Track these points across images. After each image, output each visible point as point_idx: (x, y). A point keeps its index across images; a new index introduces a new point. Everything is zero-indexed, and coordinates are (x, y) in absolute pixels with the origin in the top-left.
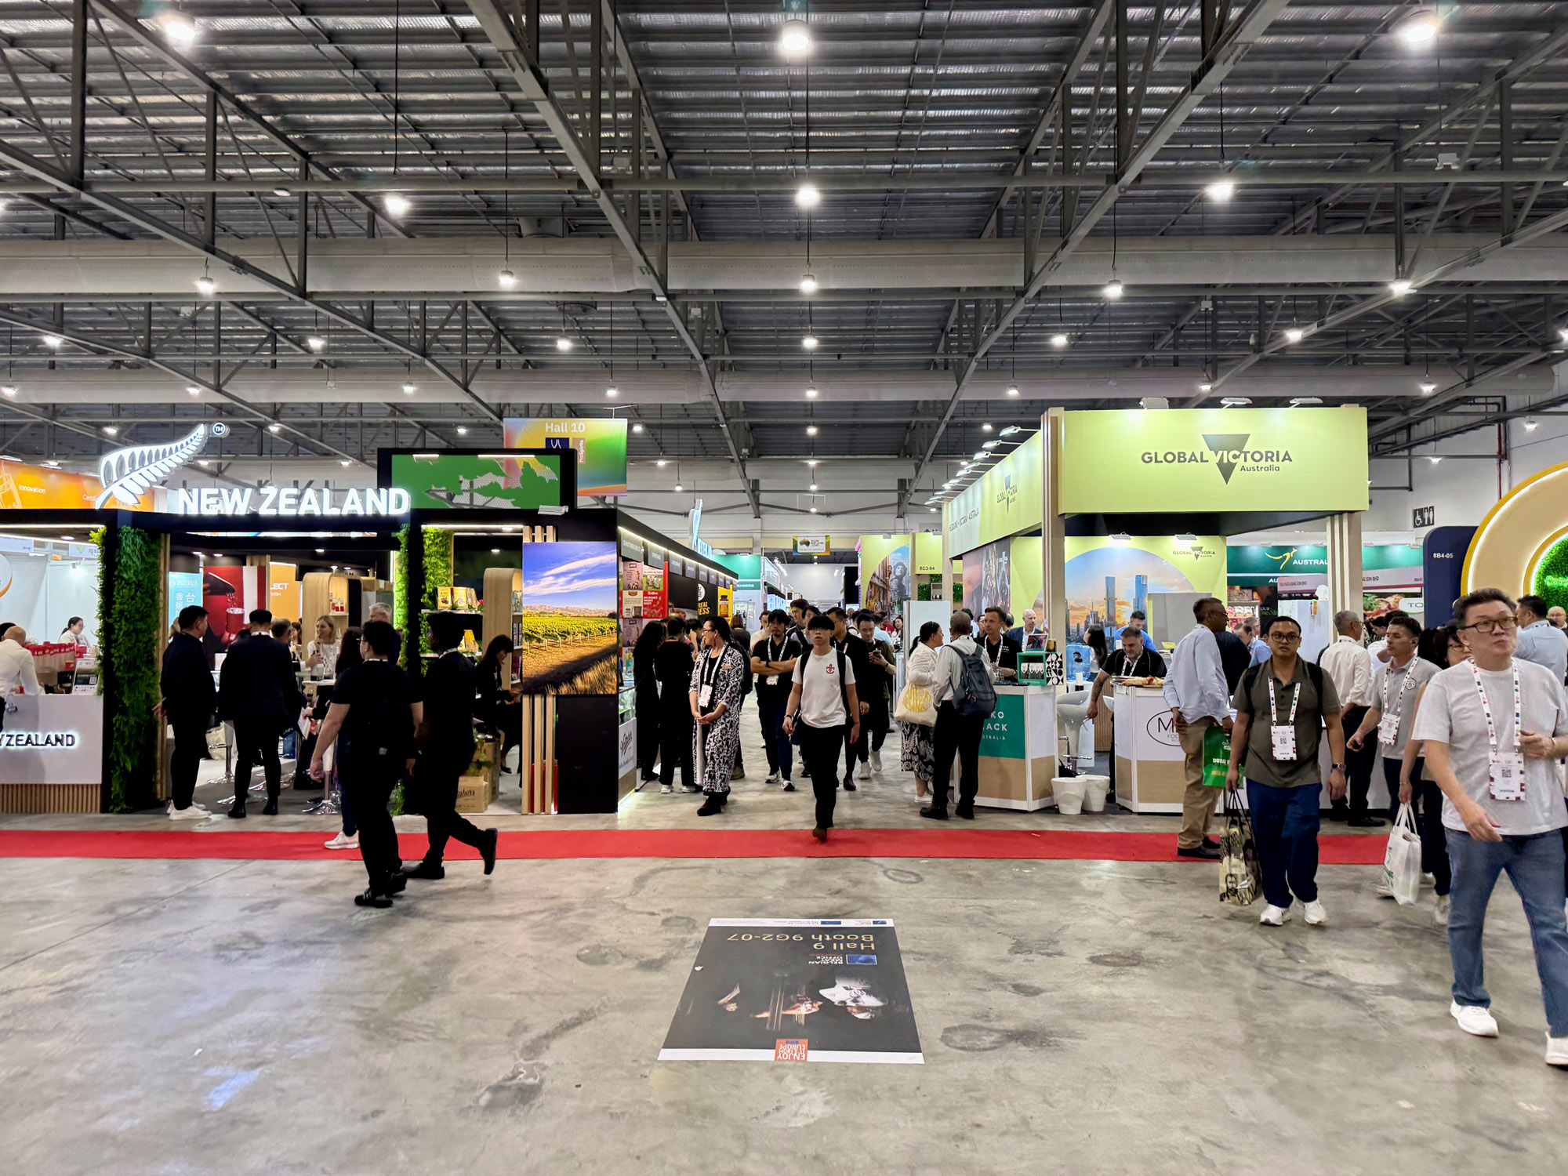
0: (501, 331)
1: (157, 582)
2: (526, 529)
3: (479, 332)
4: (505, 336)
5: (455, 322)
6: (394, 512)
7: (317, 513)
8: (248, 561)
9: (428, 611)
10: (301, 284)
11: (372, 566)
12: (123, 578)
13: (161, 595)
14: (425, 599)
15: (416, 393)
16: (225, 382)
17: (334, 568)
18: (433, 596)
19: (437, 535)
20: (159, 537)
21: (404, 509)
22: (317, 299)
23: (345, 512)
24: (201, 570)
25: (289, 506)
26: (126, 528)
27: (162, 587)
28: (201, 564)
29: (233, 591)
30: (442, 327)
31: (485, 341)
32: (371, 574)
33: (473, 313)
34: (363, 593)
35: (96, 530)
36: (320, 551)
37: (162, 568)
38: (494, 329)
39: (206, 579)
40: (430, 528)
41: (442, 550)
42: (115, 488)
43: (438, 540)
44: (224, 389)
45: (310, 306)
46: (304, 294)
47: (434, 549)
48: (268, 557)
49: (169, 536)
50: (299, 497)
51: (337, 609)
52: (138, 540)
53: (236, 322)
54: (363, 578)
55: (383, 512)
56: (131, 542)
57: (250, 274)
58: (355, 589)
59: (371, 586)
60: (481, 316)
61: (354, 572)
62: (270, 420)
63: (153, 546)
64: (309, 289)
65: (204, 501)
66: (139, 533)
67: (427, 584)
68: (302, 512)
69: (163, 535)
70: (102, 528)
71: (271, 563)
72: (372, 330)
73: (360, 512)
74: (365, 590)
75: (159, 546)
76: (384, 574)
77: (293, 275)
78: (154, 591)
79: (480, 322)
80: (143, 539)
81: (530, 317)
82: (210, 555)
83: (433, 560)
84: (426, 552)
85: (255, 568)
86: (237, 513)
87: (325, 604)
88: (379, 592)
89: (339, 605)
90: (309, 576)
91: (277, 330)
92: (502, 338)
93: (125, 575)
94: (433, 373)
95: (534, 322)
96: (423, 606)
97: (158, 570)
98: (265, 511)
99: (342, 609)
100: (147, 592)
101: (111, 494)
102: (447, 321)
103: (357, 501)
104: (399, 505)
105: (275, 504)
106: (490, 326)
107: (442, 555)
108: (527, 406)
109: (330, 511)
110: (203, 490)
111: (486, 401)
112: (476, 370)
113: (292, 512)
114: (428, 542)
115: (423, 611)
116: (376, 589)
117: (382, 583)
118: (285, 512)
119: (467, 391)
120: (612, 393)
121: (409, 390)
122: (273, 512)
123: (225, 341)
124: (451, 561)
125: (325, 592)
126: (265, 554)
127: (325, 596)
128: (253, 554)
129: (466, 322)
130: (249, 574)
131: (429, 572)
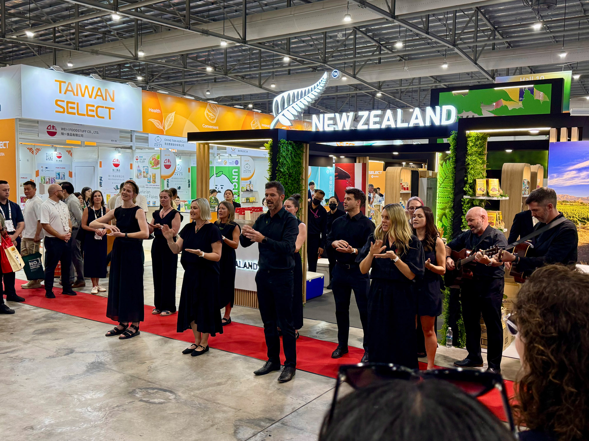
0: (496, 29)
1: (301, 174)
2: (553, 131)
3: (483, 31)
4: (498, 32)
5: (471, 27)
6: (445, 123)
7: (393, 126)
8: (357, 161)
9: (469, 197)
10: (392, 11)
11: (425, 162)
12: (281, 172)
13: (304, 181)
14: (467, 188)
15: (448, 69)
16: (357, 73)
17: (404, 163)
18: (473, 186)
19: (478, 138)
20: (302, 147)
21: (453, 120)
22: (399, 18)
23: (411, 125)
24: (334, 165)
25: (375, 123)
26: (283, 141)
27: (304, 177)
28: (334, 161)
29: (349, 177)
30: (463, 31)
31: (487, 36)
32: (423, 167)
33: (481, 20)
34: (420, 179)
35: (267, 142)
36: (396, 153)
37: (304, 166)
38: (492, 28)
39: (337, 170)
40: (472, 133)
41: (480, 150)
42: (280, 117)
43: (478, 143)
44: (357, 76)
45: (397, 23)
46: (394, 17)
47: (475, 149)
48: (368, 158)
49: (308, 145)
50: (382, 117)
51: (405, 189)
52: (290, 148)
53: (363, 42)
54: (420, 169)
55: (437, 123)
56: (286, 149)
57: (367, 8)
58: (415, 176)
59: (424, 175)
60: (486, 22)
61: (414, 166)
62: (377, 90)
63: (298, 152)
64: (397, 14)
65: (327, 122)
66: (290, 144)
67: (469, 176)
68: (383, 126)
69: (305, 146)
70: (270, 140)
71: (369, 161)
72: (427, 33)
73: (422, 124)
74: (421, 177)
75: (302, 152)
76: (431, 167)
77: (389, 6)
78: (299, 179)
79: (485, 25)
80: (293, 147)
81: (513, 18)
82: (338, 157)
83: (474, 158)
84: (469, 152)
85: (361, 164)
86: (344, 129)
87: (398, 186)
88: (428, 179)
89: (406, 186)
90: (389, 169)
91: (382, 44)
92: (497, 33)
93: (282, 170)
94: (460, 56)
95: (515, 21)
96: (465, 193)
97: (302, 167)
98: (361, 127)
99: (408, 188)
100: (295, 180)
101: (278, 121)
102: (466, 27)
103: (420, 117)
104: (449, 117)
105: (367, 123)
106: (490, 27)
107: (480, 154)
108: (508, 70)
109: (401, 125)
110: (326, 115)
111: (486, 69)
112: (481, 52)
113: (377, 127)
114: (471, 144)
115: (465, 197)
116: (427, 177)
117: (430, 173)
118: (373, 127)
119: (476, 64)
120: (563, 56)
121: (445, 66)
122: (365, 127)
123: (359, 53)
124: (485, 158)
125: (398, 178)
126: (366, 156)
127: (398, 181)
128: (360, 156)
129: (477, 26)
130: (358, 167)
131: (470, 167)
